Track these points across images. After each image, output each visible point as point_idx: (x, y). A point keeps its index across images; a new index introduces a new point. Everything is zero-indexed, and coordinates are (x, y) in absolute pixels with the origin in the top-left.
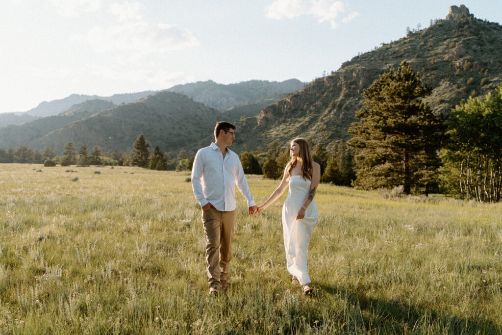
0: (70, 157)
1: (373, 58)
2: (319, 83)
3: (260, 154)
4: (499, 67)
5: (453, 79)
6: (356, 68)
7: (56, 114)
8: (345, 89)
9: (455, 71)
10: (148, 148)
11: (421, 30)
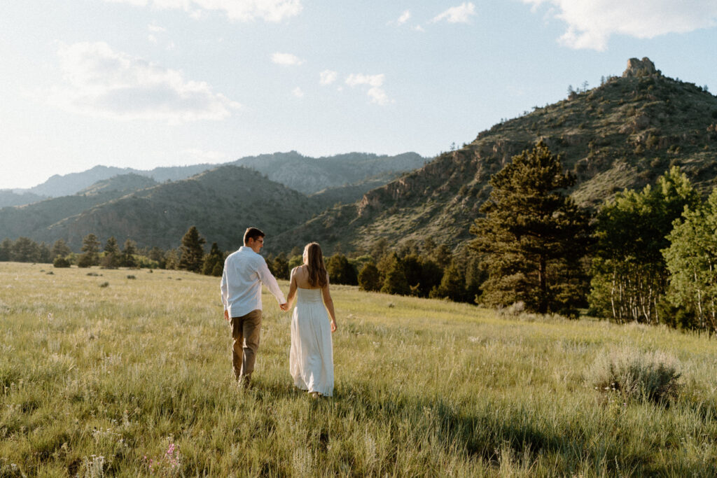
0: (91, 254)
1: (521, 127)
2: (446, 159)
3: (360, 257)
4: (695, 144)
5: (631, 159)
6: (498, 140)
7: (74, 194)
8: (481, 168)
9: (634, 148)
10: (202, 245)
11: (588, 91)
